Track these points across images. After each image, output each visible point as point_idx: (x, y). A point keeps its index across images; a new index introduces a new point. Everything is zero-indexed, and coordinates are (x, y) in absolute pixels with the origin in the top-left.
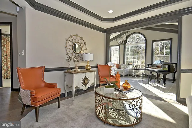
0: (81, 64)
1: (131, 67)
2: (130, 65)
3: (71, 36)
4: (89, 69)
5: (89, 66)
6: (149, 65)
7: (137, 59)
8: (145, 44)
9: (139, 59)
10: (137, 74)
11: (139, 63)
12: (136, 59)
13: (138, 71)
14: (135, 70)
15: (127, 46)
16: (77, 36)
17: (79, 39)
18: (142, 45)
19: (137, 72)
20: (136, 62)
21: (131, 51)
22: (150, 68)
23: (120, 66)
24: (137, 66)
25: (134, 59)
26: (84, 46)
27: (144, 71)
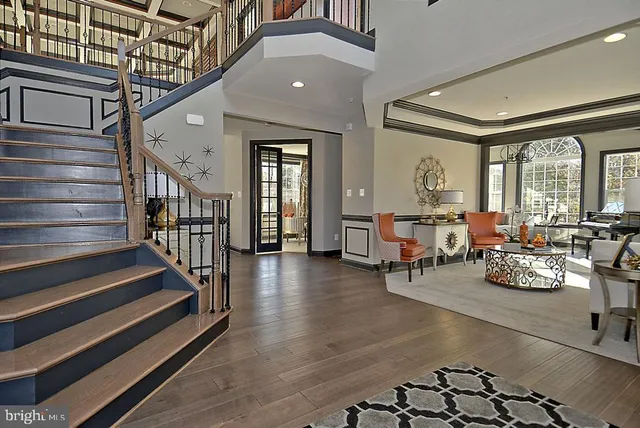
0: (441, 211)
1: (538, 220)
2: (535, 215)
3: (423, 160)
4: (453, 220)
5: (454, 214)
6: (590, 215)
7: (556, 200)
8: (580, 160)
9: (562, 198)
10: (557, 238)
11: (564, 209)
12: (553, 198)
13: (558, 230)
14: (550, 229)
15: (525, 166)
16: (431, 159)
17: (435, 164)
18: (571, 161)
19: (555, 234)
20: (555, 207)
21: (539, 177)
22: (594, 221)
23: (507, 217)
24: (556, 218)
25: (548, 199)
26: (442, 176)
27: (577, 230)
